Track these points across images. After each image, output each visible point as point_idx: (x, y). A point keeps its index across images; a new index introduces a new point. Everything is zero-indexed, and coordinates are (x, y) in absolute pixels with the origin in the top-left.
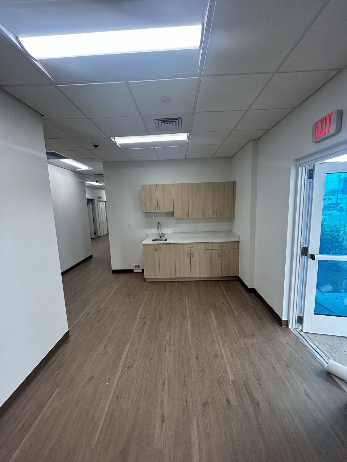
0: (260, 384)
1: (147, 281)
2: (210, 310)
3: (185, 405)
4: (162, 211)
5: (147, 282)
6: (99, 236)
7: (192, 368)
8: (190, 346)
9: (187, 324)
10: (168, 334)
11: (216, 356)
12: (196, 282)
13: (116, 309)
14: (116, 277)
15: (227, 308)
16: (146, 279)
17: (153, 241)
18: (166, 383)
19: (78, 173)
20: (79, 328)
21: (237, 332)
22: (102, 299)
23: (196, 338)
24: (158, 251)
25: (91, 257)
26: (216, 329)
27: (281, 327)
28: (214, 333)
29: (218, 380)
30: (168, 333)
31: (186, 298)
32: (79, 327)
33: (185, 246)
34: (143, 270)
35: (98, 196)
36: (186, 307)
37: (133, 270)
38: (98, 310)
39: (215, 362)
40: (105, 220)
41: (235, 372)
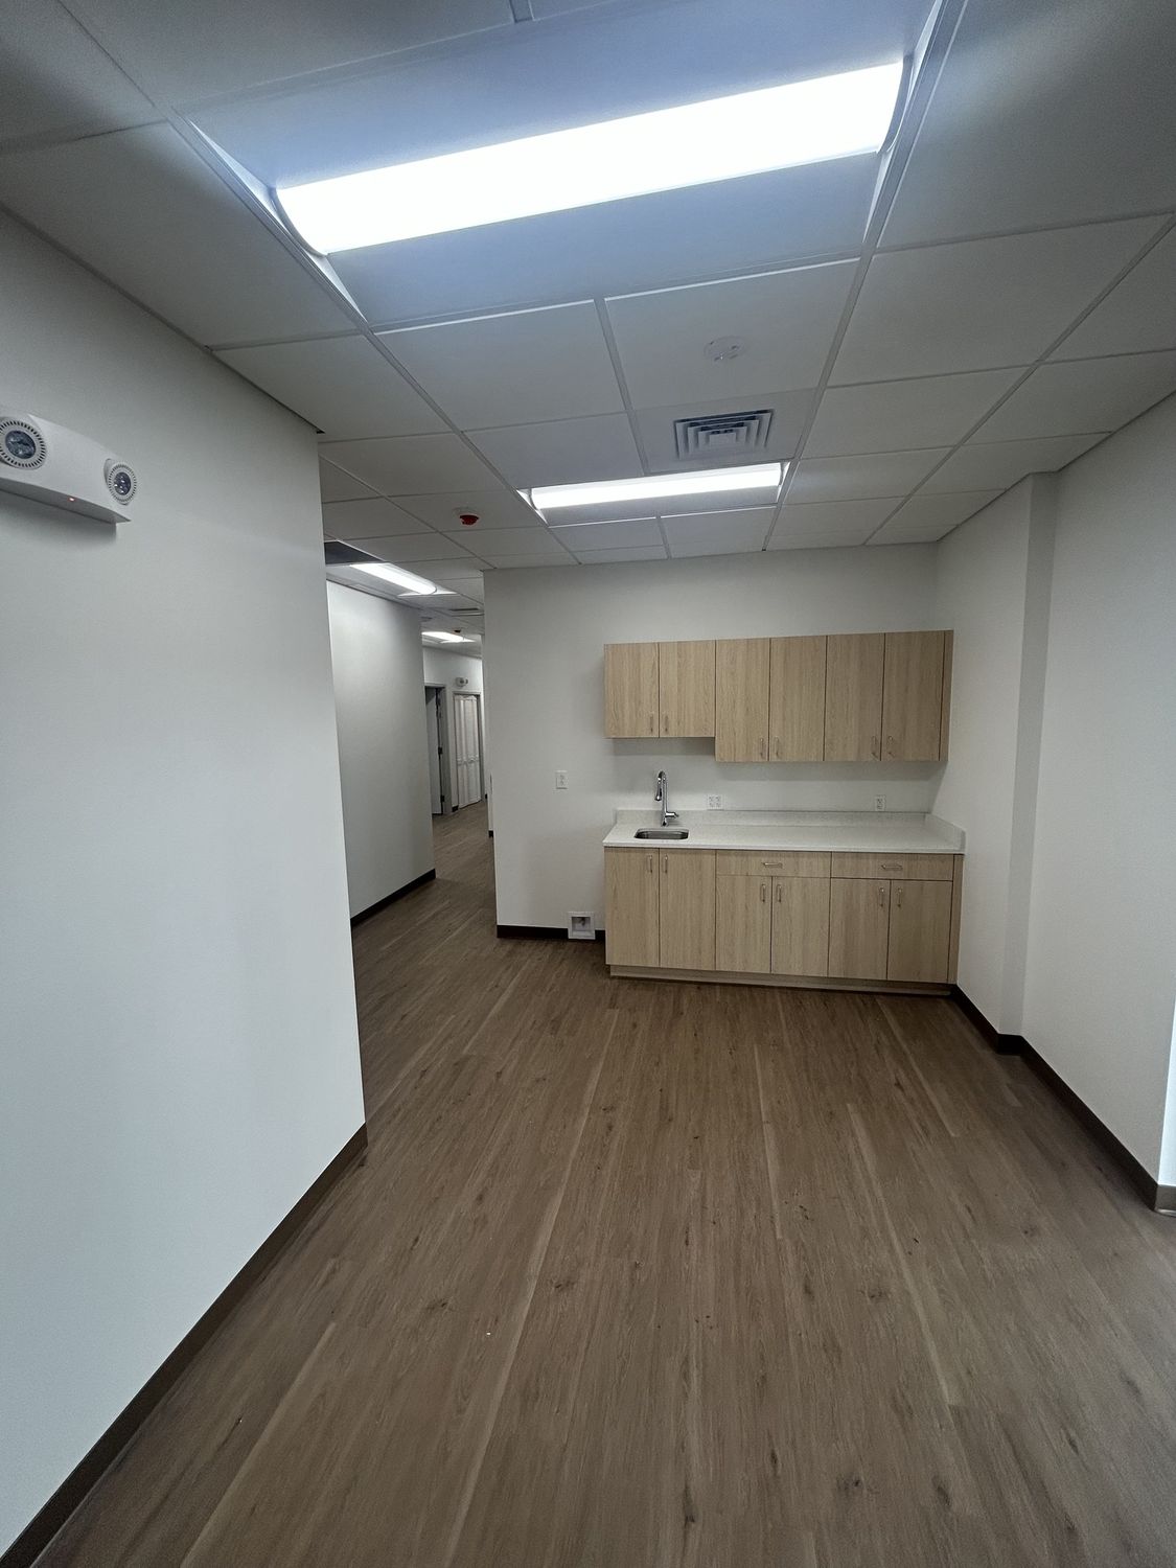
0: (1072, 1443)
1: (612, 974)
2: (846, 1107)
3: (769, 1471)
4: (672, 734)
5: (614, 977)
6: (455, 809)
7: (790, 1330)
8: (779, 1236)
9: (764, 1151)
10: (693, 1180)
11: (879, 1295)
12: (789, 992)
13: (512, 1066)
14: (510, 954)
15: (912, 1102)
16: (609, 966)
17: (639, 835)
18: (694, 1373)
19: (403, 605)
20: (397, 1120)
21: (961, 1209)
22: (465, 1026)
23: (799, 1210)
24: (655, 873)
25: (431, 875)
26: (874, 1183)
27: (1152, 1213)
28: (869, 1200)
29: (894, 1399)
30: (695, 1178)
31: (756, 1049)
32: (395, 1116)
33: (755, 861)
34: (600, 935)
35: (457, 679)
36: (755, 1085)
37: (565, 931)
38: (455, 1061)
39: (878, 1320)
40: (474, 755)
41: (963, 1373)
